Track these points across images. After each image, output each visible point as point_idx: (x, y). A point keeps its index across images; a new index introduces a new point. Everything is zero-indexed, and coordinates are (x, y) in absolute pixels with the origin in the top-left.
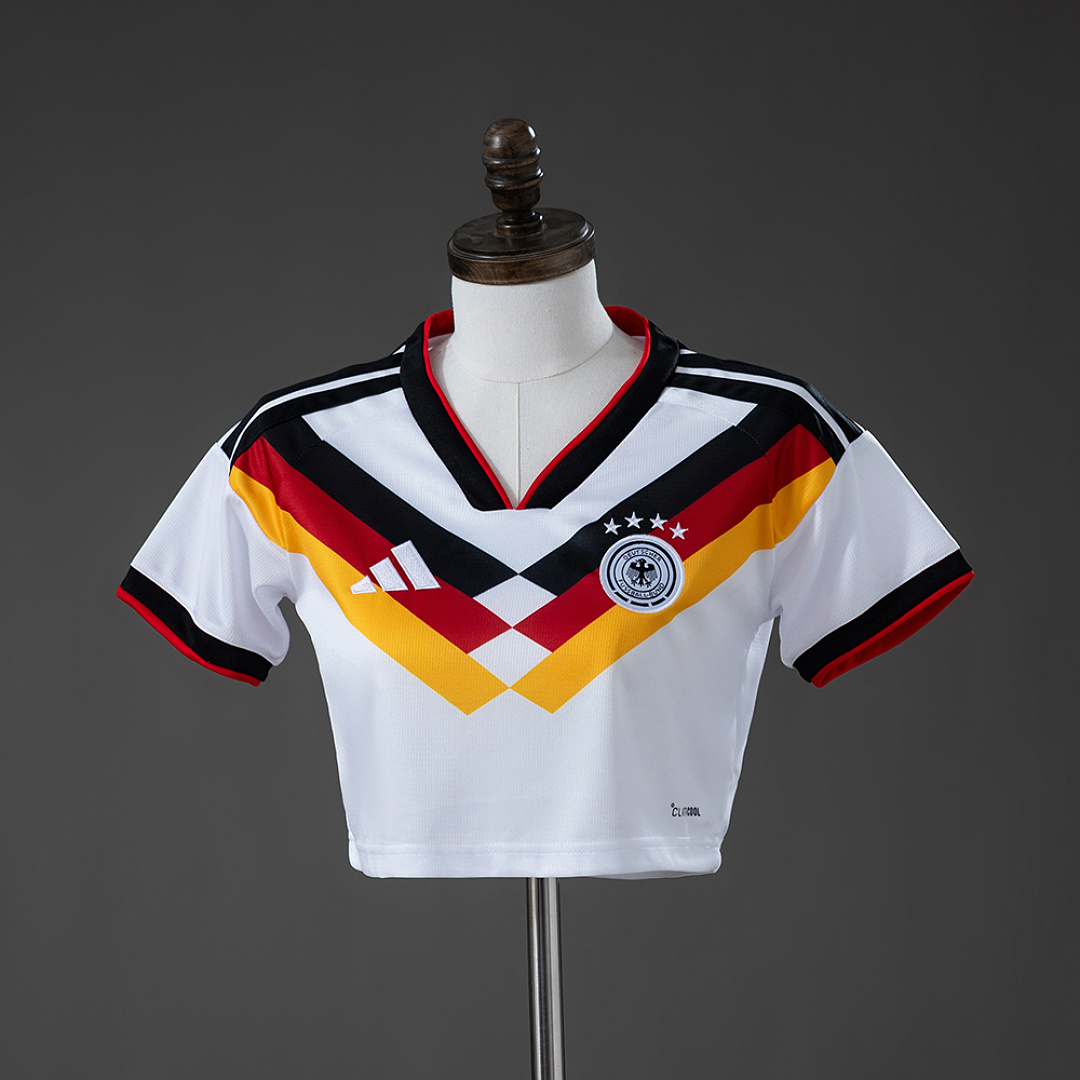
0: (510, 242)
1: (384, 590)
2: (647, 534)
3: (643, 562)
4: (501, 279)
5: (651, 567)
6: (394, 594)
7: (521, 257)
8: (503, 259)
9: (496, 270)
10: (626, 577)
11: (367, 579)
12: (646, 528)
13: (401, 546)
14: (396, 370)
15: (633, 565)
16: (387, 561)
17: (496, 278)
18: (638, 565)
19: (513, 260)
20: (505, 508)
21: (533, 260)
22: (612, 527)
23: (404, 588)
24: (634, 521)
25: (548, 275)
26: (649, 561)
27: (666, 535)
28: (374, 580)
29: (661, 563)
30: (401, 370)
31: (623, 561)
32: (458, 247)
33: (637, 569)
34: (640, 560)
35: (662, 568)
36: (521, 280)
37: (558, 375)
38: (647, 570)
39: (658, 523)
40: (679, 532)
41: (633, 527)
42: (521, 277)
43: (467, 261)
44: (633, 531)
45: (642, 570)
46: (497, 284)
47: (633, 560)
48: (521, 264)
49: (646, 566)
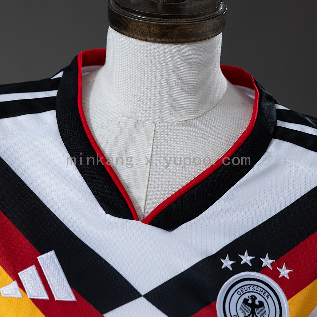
0: (160, 7)
1: (29, 297)
2: (258, 271)
3: (254, 298)
4: (155, 37)
5: (261, 304)
6: (37, 302)
7: (174, 22)
8: (158, 21)
9: (152, 29)
10: (240, 312)
11: (15, 284)
12: (257, 266)
13: (46, 254)
14: (54, 93)
15: (245, 301)
16: (33, 268)
17: (150, 36)
18: (250, 302)
19: (167, 23)
20: (132, 218)
21: (184, 26)
22: (227, 263)
23: (46, 297)
24: (246, 259)
25: (193, 39)
26: (259, 298)
27: (274, 274)
28: (21, 285)
29: (269, 300)
30: (58, 94)
31: (236, 296)
32: (119, 6)
33: (249, 305)
34: (251, 296)
35: (270, 305)
36: (171, 40)
37: (189, 120)
38: (258, 306)
39: (267, 262)
40: (284, 272)
41: (246, 264)
42: (172, 38)
43: (126, 19)
44: (246, 268)
45: (253, 306)
46: (150, 41)
47: (246, 296)
48: (174, 27)
49: (257, 303)
